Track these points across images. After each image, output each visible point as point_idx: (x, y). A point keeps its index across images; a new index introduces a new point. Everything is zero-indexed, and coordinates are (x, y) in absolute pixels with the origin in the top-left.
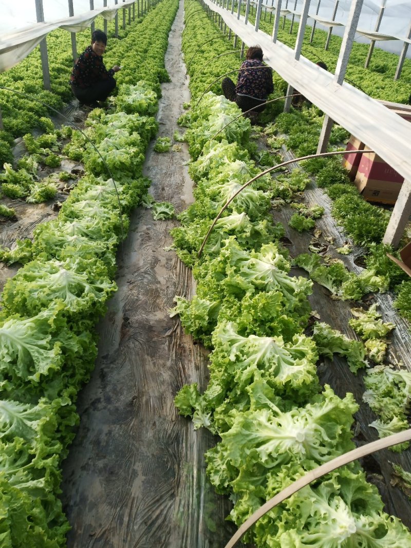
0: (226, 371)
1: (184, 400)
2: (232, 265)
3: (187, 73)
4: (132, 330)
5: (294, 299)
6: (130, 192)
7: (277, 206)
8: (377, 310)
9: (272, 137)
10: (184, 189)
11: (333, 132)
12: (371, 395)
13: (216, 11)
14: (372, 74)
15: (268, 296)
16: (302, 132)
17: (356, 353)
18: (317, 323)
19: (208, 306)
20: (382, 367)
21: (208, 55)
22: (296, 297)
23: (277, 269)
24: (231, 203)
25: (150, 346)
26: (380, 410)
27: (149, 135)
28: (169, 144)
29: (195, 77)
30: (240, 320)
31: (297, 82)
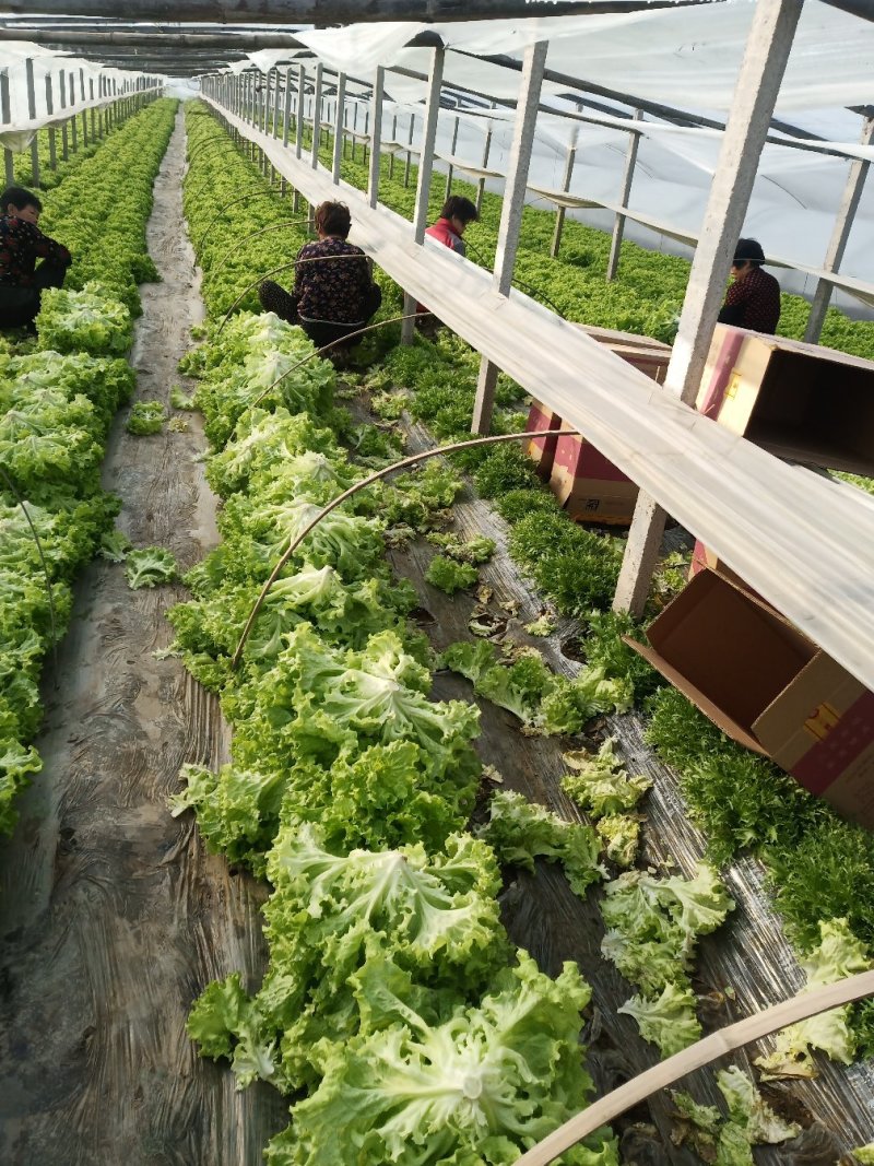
0: (302, 941)
1: (211, 1018)
2: (306, 688)
3: (196, 264)
4: (82, 858)
5: (443, 750)
6: (73, 529)
7: (400, 541)
8: (613, 752)
9: (380, 395)
10: (197, 516)
11: (501, 381)
12: (618, 941)
13: (252, 140)
14: (566, 268)
15: (387, 754)
16: (442, 384)
17: (581, 852)
18: (497, 792)
19: (258, 785)
20: (634, 874)
21: (238, 226)
22: (448, 747)
23: (403, 690)
24: (299, 545)
25: (126, 893)
26: (639, 972)
27: (116, 398)
28: (160, 417)
29: (213, 273)
30: (330, 814)
31: (423, 288)
